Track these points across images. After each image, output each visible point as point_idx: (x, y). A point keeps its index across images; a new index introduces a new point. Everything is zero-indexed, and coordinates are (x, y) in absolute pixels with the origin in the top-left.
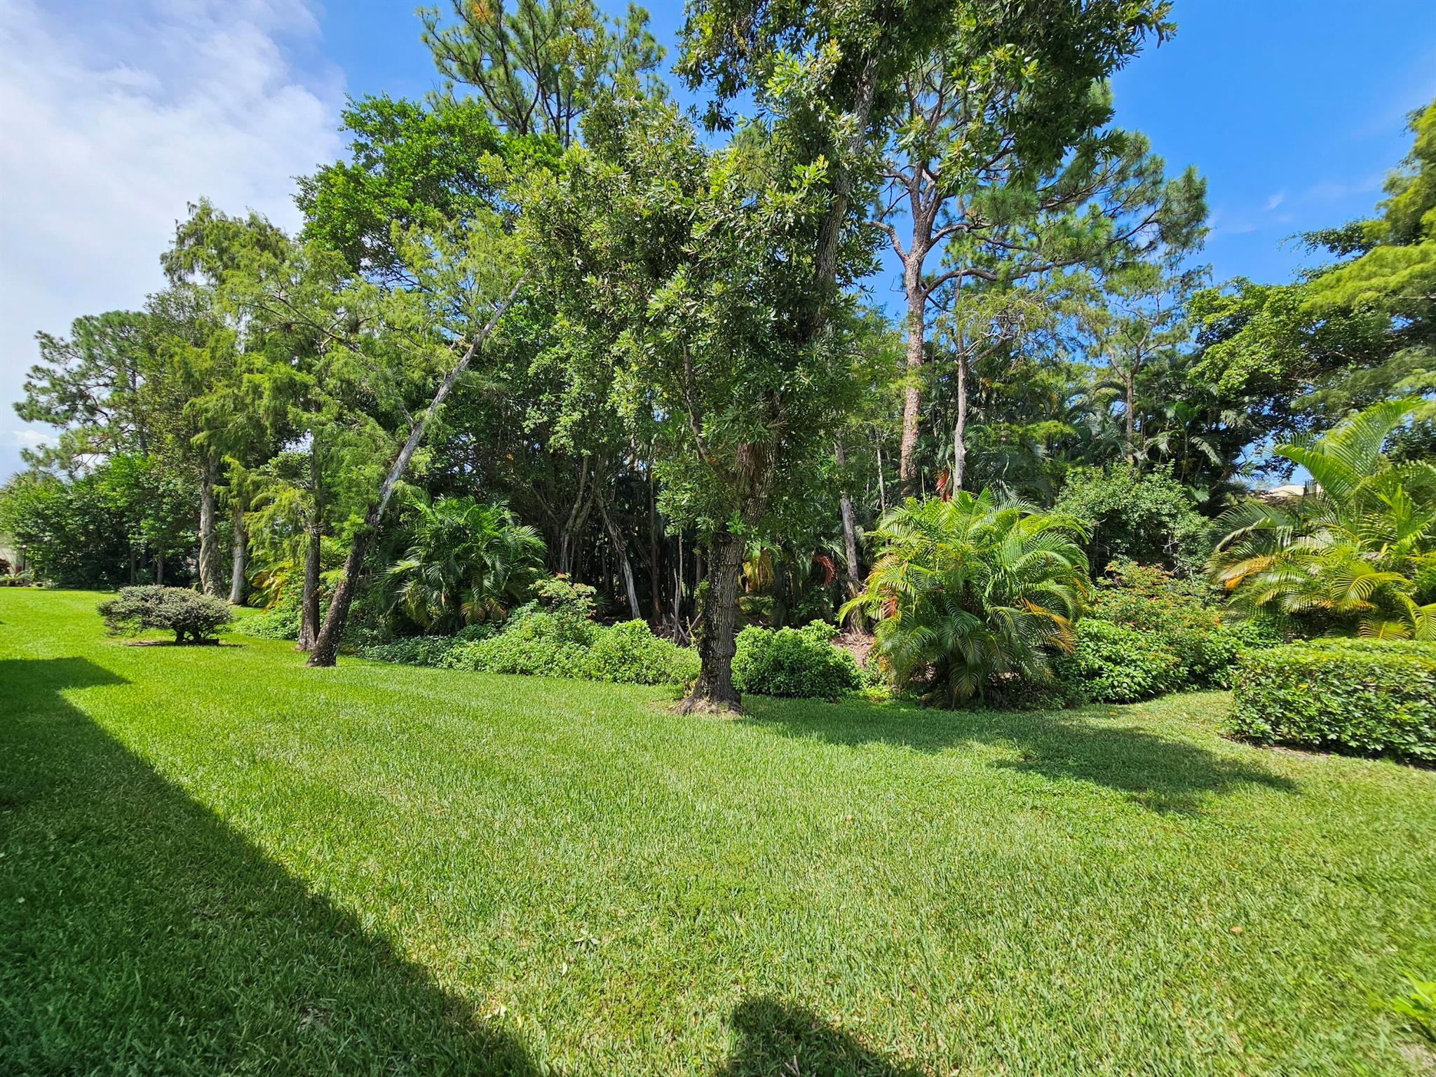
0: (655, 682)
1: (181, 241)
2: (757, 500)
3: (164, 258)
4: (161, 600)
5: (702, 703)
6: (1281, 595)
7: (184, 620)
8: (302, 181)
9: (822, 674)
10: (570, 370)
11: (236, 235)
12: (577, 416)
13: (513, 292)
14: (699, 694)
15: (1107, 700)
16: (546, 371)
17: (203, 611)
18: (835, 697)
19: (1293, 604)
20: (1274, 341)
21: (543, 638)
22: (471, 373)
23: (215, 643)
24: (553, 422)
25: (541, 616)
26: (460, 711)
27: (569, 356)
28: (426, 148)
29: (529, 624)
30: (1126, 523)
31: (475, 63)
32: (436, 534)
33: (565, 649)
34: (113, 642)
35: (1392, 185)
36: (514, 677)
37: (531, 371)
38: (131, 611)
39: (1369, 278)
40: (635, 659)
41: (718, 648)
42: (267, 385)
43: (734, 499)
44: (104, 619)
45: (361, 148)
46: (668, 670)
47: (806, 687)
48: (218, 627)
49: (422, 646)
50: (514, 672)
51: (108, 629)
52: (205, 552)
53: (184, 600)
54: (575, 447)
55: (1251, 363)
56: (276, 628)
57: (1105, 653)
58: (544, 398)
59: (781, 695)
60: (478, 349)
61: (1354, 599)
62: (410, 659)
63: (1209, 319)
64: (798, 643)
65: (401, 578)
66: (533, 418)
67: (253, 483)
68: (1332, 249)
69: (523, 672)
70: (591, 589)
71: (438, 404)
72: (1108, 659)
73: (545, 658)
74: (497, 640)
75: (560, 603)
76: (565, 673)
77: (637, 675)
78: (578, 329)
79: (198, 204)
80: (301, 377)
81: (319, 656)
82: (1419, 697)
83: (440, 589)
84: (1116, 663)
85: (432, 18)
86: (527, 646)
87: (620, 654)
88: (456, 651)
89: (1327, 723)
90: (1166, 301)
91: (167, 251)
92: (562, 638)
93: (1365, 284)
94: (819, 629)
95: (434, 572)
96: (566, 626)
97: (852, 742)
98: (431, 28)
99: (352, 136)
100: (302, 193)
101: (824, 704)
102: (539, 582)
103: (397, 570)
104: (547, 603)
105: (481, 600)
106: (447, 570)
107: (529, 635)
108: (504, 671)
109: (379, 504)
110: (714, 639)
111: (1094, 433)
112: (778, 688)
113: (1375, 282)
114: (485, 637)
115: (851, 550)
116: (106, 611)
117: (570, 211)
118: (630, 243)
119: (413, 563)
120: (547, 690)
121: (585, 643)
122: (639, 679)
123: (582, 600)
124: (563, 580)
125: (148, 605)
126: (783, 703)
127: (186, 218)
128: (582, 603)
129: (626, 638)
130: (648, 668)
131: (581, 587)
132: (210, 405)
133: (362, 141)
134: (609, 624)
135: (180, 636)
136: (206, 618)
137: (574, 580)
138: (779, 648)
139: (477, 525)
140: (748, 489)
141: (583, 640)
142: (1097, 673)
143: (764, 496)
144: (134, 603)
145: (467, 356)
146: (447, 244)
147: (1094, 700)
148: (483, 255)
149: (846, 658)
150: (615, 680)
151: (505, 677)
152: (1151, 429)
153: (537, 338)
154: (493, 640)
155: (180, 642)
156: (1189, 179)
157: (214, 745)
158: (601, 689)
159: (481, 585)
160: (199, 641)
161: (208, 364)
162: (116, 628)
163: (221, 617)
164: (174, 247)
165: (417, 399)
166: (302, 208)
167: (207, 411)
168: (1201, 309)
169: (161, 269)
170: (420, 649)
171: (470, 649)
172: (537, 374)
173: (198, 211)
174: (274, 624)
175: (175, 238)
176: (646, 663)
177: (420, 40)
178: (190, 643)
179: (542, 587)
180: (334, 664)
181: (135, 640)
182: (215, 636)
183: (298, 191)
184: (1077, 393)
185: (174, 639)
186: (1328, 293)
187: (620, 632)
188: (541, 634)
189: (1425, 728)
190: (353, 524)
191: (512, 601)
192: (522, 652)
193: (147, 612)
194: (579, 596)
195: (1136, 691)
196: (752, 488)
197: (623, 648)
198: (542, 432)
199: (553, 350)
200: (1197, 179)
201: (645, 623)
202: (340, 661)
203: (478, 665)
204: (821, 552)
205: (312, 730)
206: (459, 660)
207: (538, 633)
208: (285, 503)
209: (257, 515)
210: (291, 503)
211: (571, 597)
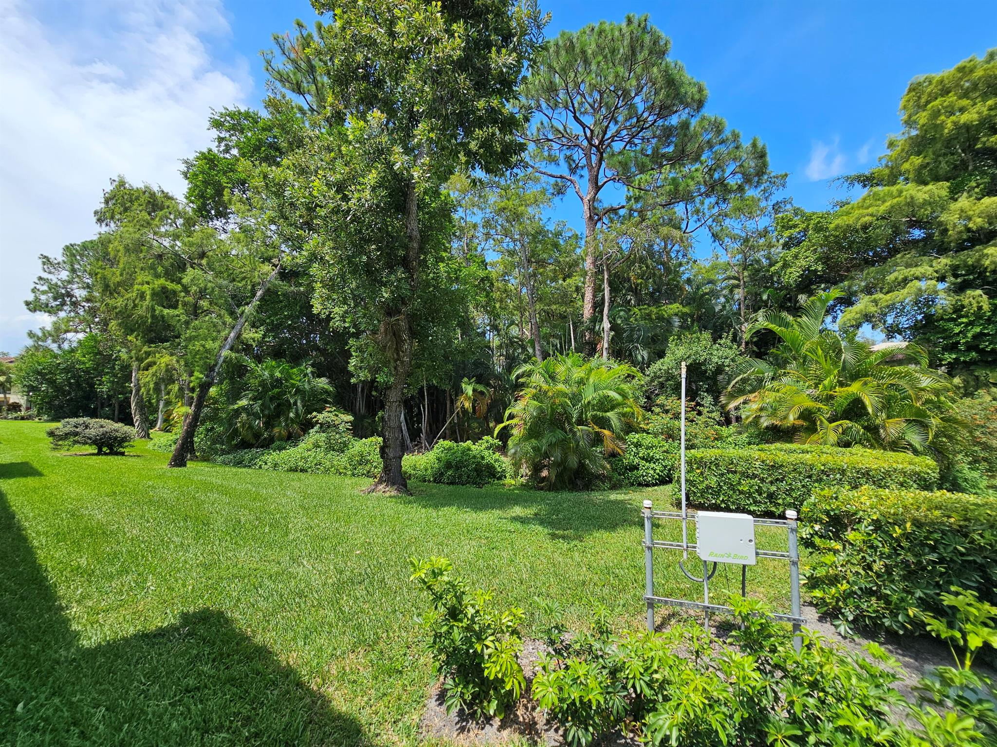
1: (107, 202)
2: (402, 362)
3: (96, 213)
4: (87, 427)
5: (381, 487)
6: (758, 417)
7: (101, 439)
8: (186, 162)
9: (476, 470)
11: (137, 198)
14: (380, 482)
15: (640, 484)
17: (113, 434)
18: (483, 485)
19: (765, 423)
20: (819, 249)
22: (278, 282)
23: (123, 454)
25: (319, 435)
28: (259, 140)
29: (313, 440)
30: (706, 371)
31: (297, 83)
32: (263, 384)
33: (329, 456)
34: (57, 454)
35: (891, 145)
36: (295, 473)
38: (66, 434)
39: (868, 208)
40: (368, 461)
42: (148, 292)
44: (51, 439)
45: (221, 140)
47: (464, 478)
48: (126, 444)
49: (247, 455)
50: (295, 471)
51: (52, 446)
52: (135, 397)
53: (102, 427)
55: (804, 264)
56: (170, 445)
57: (641, 455)
59: (450, 483)
61: (792, 418)
62: (239, 463)
63: (787, 234)
65: (237, 412)
67: (146, 352)
68: (865, 186)
69: (302, 471)
70: (350, 418)
71: (256, 302)
72: (643, 458)
73: (316, 462)
74: (291, 451)
79: (117, 179)
80: (171, 286)
81: (175, 461)
83: (260, 419)
84: (647, 461)
85: (269, 57)
86: (307, 454)
88: (265, 458)
89: (711, 494)
90: (763, 222)
91: (98, 209)
93: (866, 211)
94: (487, 442)
95: (257, 408)
98: (269, 63)
99: (215, 133)
100: (186, 169)
101: (473, 489)
102: (314, 413)
103: (236, 407)
105: (287, 425)
106: (263, 407)
107: (310, 447)
108: (290, 470)
109: (215, 365)
110: (387, 447)
111: (717, 310)
112: (449, 479)
113: (870, 210)
114: (285, 448)
116: (51, 434)
119: (243, 402)
123: (343, 425)
124: (331, 412)
125: (77, 430)
127: (109, 188)
128: (344, 427)
129: (366, 449)
131: (343, 417)
132: (119, 304)
133: (222, 135)
135: (100, 450)
136: (116, 438)
137: (338, 412)
139: (289, 377)
140: (395, 356)
141: (341, 450)
142: (636, 468)
143: (406, 359)
144: (68, 429)
145: (276, 271)
147: (633, 485)
150: (353, 475)
151: (290, 474)
152: (756, 307)
154: (288, 451)
155: (100, 453)
156: (754, 145)
158: (345, 480)
159: (287, 418)
160: (113, 453)
161: (118, 279)
162: (56, 445)
163: (125, 437)
164: (103, 205)
165: (239, 300)
166: (186, 178)
167: (116, 308)
168: (783, 227)
169: (95, 219)
170: (247, 457)
171: (272, 456)
173: (117, 183)
174: (170, 442)
175: (103, 200)
176: (375, 464)
177: (264, 69)
178: (106, 454)
179: (315, 417)
180: (185, 466)
181: (69, 453)
182: (122, 450)
183: (183, 168)
184: (708, 283)
185: (96, 451)
186: (845, 218)
187: (364, 444)
190: (197, 378)
191: (307, 426)
192: (304, 458)
193: (76, 434)
194: (342, 422)
195: (656, 479)
196: (398, 354)
197: (362, 455)
200: (760, 145)
202: (189, 464)
206: (266, 464)
207: (317, 446)
208: (163, 365)
209: (146, 372)
210: (167, 365)
211: (336, 423)
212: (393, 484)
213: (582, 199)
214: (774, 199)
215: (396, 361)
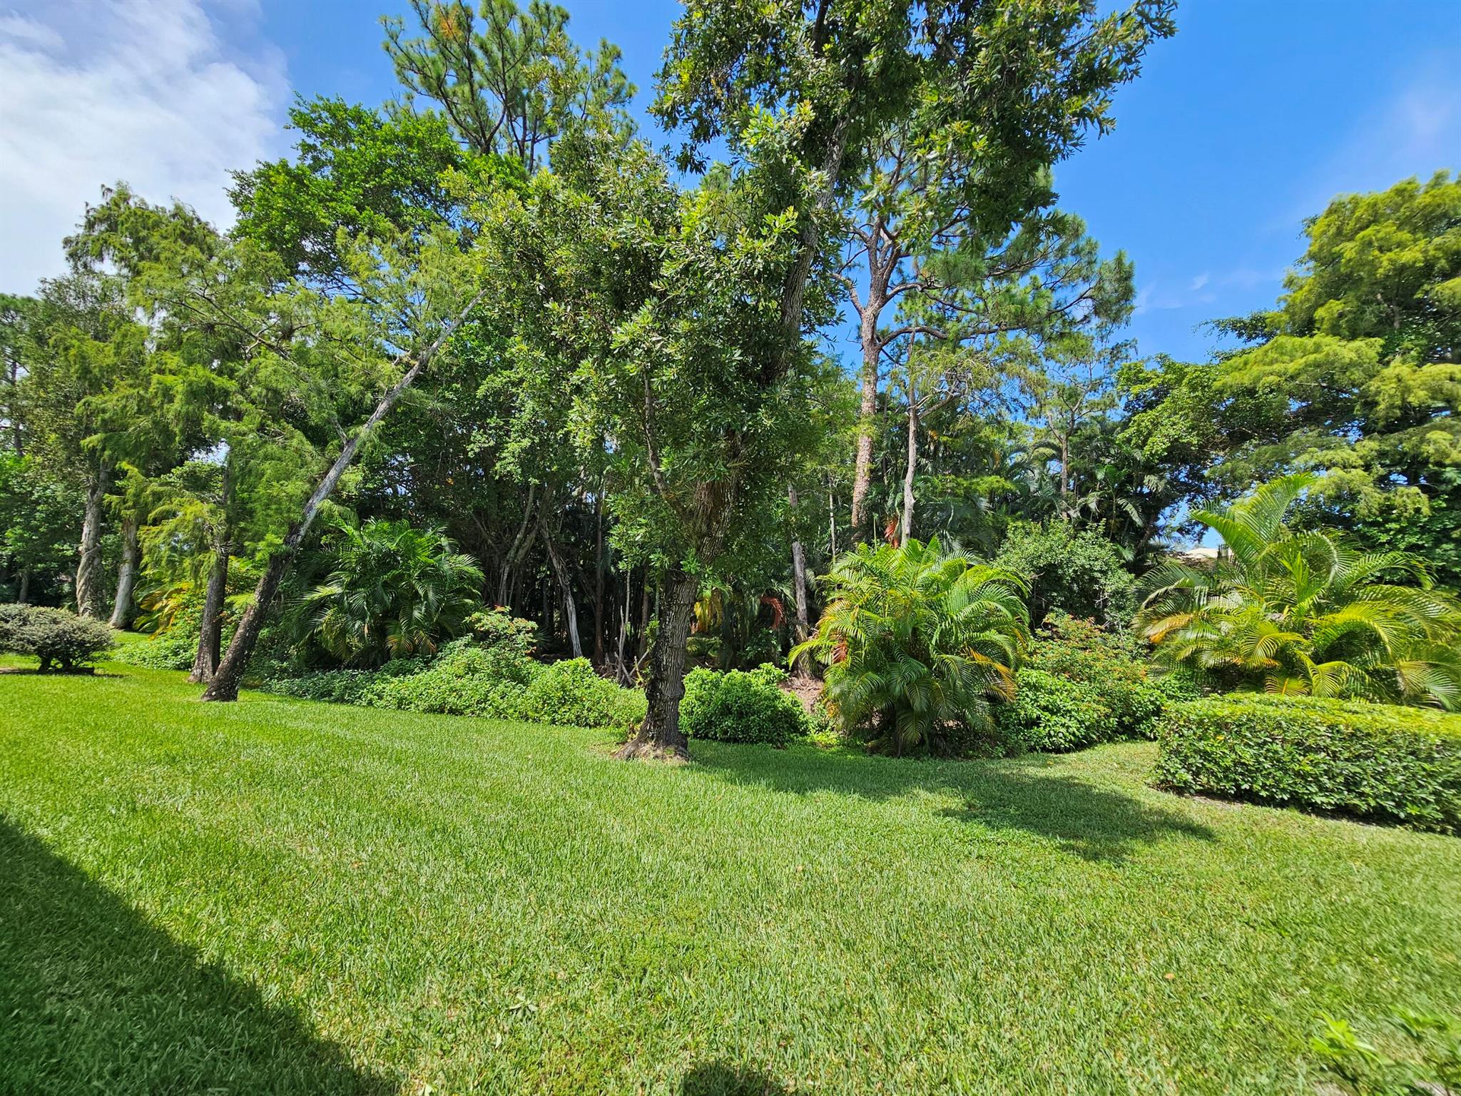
0: (597, 724)
1: (90, 225)
2: (713, 539)
3: (67, 242)
4: (25, 621)
5: (647, 747)
6: (1198, 651)
7: (53, 645)
8: (239, 176)
9: (771, 719)
10: (522, 395)
11: (157, 224)
12: (526, 443)
13: (466, 311)
14: (643, 739)
15: (1044, 749)
16: (497, 393)
17: (78, 636)
18: (782, 743)
19: (1209, 660)
20: (1191, 414)
21: (477, 675)
22: (415, 391)
23: (90, 672)
24: (499, 447)
25: (475, 651)
26: (381, 754)
27: (521, 381)
28: (380, 156)
29: (462, 660)
30: (1061, 578)
31: (439, 77)
32: (363, 559)
33: (501, 687)
35: (1290, 283)
36: (443, 716)
37: (480, 393)
39: (1271, 363)
40: (575, 700)
41: (666, 690)
42: (180, 388)
43: (690, 537)
45: (308, 148)
46: (611, 713)
47: (754, 733)
48: (96, 654)
49: (338, 681)
50: (442, 712)
52: (85, 569)
53: (55, 621)
54: (523, 474)
55: (1172, 432)
56: (166, 657)
57: (1043, 703)
58: (492, 422)
59: (727, 741)
60: (423, 366)
61: (1261, 657)
62: (324, 695)
63: (1136, 389)
64: (747, 686)
65: (322, 605)
66: (479, 442)
67: (154, 493)
68: (1240, 335)
69: (452, 711)
70: (533, 624)
71: (376, 421)
72: (1045, 709)
73: (477, 697)
74: (424, 676)
75: (498, 638)
76: (499, 713)
77: (578, 717)
78: (536, 353)
79: (114, 188)
80: (221, 382)
81: (218, 689)
82: (1318, 749)
83: (363, 619)
84: (1053, 713)
85: (396, 28)
86: (458, 683)
87: (560, 694)
88: (378, 687)
89: (1241, 774)
90: (1098, 370)
91: (73, 235)
92: (497, 676)
93: (1268, 368)
95: (358, 599)
96: (503, 663)
97: (801, 790)
98: (394, 37)
99: (299, 135)
100: (237, 188)
101: (771, 750)
102: (476, 615)
103: (316, 596)
104: (483, 638)
105: (409, 632)
106: (373, 598)
107: (461, 672)
108: (431, 710)
109: (301, 524)
110: (662, 680)
111: (1032, 489)
112: (726, 732)
113: (1276, 367)
114: (412, 672)
115: (801, 593)
117: (534, 234)
118: (597, 272)
119: (334, 589)
120: (479, 732)
121: (522, 682)
122: (580, 722)
123: (522, 635)
124: (502, 613)
125: (8, 626)
126: (730, 748)
127: (98, 201)
128: (522, 639)
129: (567, 677)
130: (589, 710)
131: (521, 622)
132: (109, 405)
133: (310, 141)
134: (549, 661)
135: (45, 663)
136: (81, 644)
137: (513, 614)
138: (728, 692)
139: (410, 552)
140: (704, 528)
141: (520, 679)
142: (1035, 722)
143: (720, 535)
145: (412, 373)
146: (398, 256)
147: (1032, 749)
148: (436, 271)
149: (795, 703)
150: (553, 722)
151: (432, 717)
152: (1083, 489)
153: (488, 360)
154: (420, 676)
155: (43, 671)
156: (1119, 262)
157: (85, 790)
158: (538, 731)
159: (410, 616)
160: (69, 670)
161: (111, 361)
163: (100, 643)
164: (81, 231)
165: (353, 414)
166: (236, 203)
167: (104, 411)
168: (1128, 379)
169: (64, 253)
170: (337, 684)
171: (393, 686)
172: (486, 397)
173: (114, 195)
174: (163, 652)
175: (83, 222)
176: (587, 704)
177: (381, 47)
178: (57, 672)
179: (479, 620)
180: (235, 698)
182: (89, 665)
183: (233, 185)
184: (1017, 451)
185: (37, 666)
186: (1237, 374)
187: (561, 671)
188: (475, 671)
189: (1324, 779)
190: (270, 545)
191: (443, 632)
192: (452, 690)
193: (4, 634)
194: (519, 631)
195: (1071, 741)
196: (709, 526)
197: (563, 688)
198: (488, 457)
199: (506, 373)
200: (1126, 262)
201: (588, 662)
202: (243, 695)
203: (402, 704)
204: (771, 594)
205: (208, 773)
206: (380, 698)
207: (471, 670)
208: (190, 517)
209: (155, 529)
210: (196, 518)
211: (510, 632)
212: (667, 743)
213: (860, 313)
214: (1114, 340)
215: (702, 536)
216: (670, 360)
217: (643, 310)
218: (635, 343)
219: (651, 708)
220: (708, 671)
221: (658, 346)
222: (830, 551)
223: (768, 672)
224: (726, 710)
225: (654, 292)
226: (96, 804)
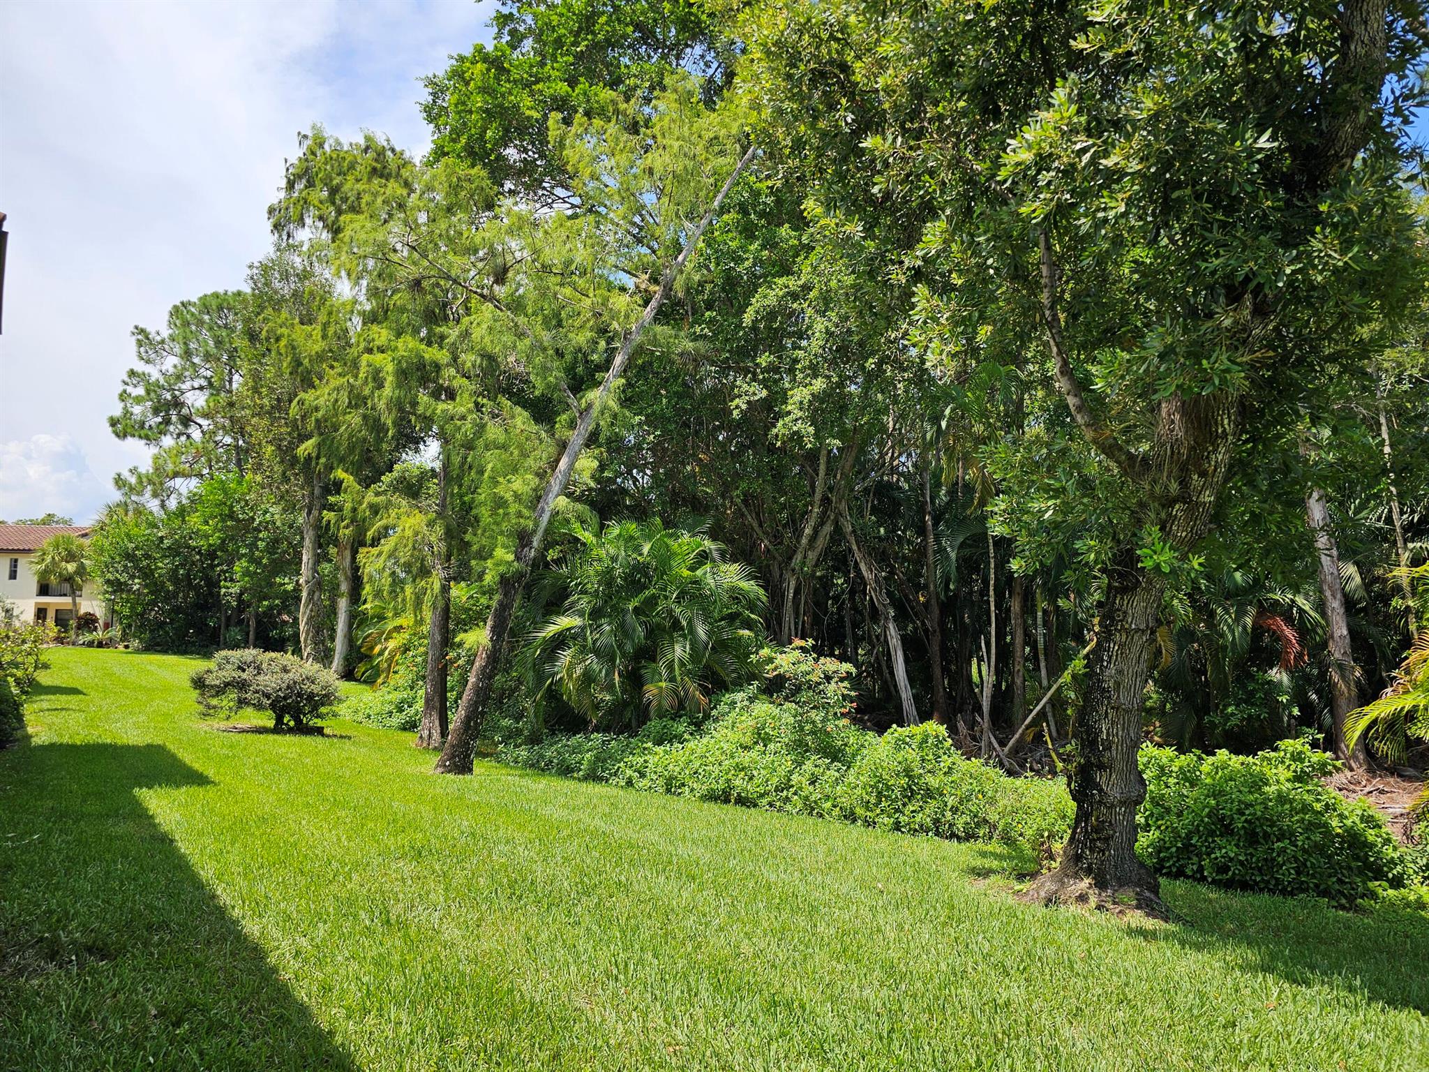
0: (970, 836)
1: (291, 185)
2: (1191, 506)
3: (271, 211)
4: (259, 670)
5: (1080, 887)
7: (285, 698)
8: (431, 82)
9: (1319, 850)
10: (809, 312)
11: (352, 167)
12: (819, 384)
13: (720, 197)
14: (1072, 871)
16: (771, 315)
17: (308, 687)
18: (1351, 899)
21: (771, 746)
22: (658, 329)
23: (319, 731)
24: (776, 398)
25: (763, 708)
26: (662, 864)
27: (807, 288)
29: (748, 722)
32: (607, 578)
33: (808, 766)
34: (204, 726)
36: (730, 807)
37: (748, 318)
38: (227, 684)
41: (1111, 785)
42: (390, 368)
43: (1142, 505)
44: (195, 694)
45: (504, 21)
46: (993, 817)
47: (1287, 873)
48: (323, 710)
49: (587, 750)
50: (727, 801)
51: (201, 708)
52: (306, 606)
53: (285, 670)
54: (816, 436)
56: (390, 714)
58: (764, 360)
59: (1228, 885)
60: (668, 288)
62: (570, 769)
64: (1258, 783)
65: (560, 641)
66: (748, 392)
67: (371, 506)
69: (742, 801)
70: (847, 667)
71: (614, 380)
73: (775, 781)
74: (696, 745)
75: (798, 689)
76: (810, 808)
77: (936, 821)
78: (849, 228)
79: (310, 134)
80: (431, 353)
81: (452, 758)
83: (612, 661)
86: (746, 758)
87: (904, 781)
88: (637, 760)
91: (275, 202)
92: (800, 748)
94: (1294, 757)
95: (604, 634)
96: (808, 727)
100: (430, 98)
101: (1327, 910)
102: (765, 652)
103: (552, 631)
104: (775, 687)
105: (672, 680)
106: (621, 633)
107: (747, 740)
108: (711, 797)
109: (535, 531)
112: (1223, 869)
114: (680, 739)
115: (1335, 605)
116: (199, 683)
117: (832, 37)
119: (573, 621)
120: (793, 838)
121: (835, 758)
122: (939, 829)
123: (832, 686)
124: (803, 649)
125: (244, 676)
126: (1237, 901)
127: (295, 153)
128: (834, 690)
129: (912, 755)
130: (954, 810)
131: (830, 664)
132: (321, 401)
134: (881, 729)
135: (279, 720)
136: (311, 696)
137: (819, 651)
138: (1217, 793)
139: (665, 563)
140: (1174, 487)
141: (834, 754)
143: (1208, 497)
144: (229, 673)
145: (653, 303)
146: (626, 136)
148: (676, 144)
149: (1369, 820)
150: (897, 827)
151: (714, 808)
153: (754, 265)
154: (691, 745)
155: (278, 729)
157: (334, 888)
158: (879, 841)
159: (671, 659)
160: (302, 729)
161: (319, 346)
162: (209, 706)
164: (282, 195)
165: (585, 374)
166: (430, 119)
167: (317, 409)
169: (268, 226)
170: (585, 753)
171: (660, 758)
172: (755, 321)
173: (309, 142)
174: (387, 708)
175: (283, 183)
178: (291, 731)
179: (769, 661)
180: (470, 770)
181: (230, 724)
182: (319, 723)
183: (426, 96)
185: (271, 724)
187: (900, 744)
188: (766, 740)
190: (500, 563)
192: (740, 768)
193: (242, 686)
194: (828, 678)
197: (908, 772)
198: (770, 408)
199: (781, 281)
201: (942, 730)
202: (479, 766)
203: (672, 786)
205: (459, 878)
206: (642, 775)
208: (409, 533)
209: (375, 551)
210: (416, 534)
211: (815, 679)
212: (1120, 884)
215: (1169, 502)
216: (1113, 177)
217: (1059, 94)
218: (1043, 162)
219: (1082, 816)
220: (1169, 752)
221: (1086, 158)
222: (1389, 520)
223: (1298, 757)
224: (1220, 825)
225: (1078, 60)
226: (348, 907)
